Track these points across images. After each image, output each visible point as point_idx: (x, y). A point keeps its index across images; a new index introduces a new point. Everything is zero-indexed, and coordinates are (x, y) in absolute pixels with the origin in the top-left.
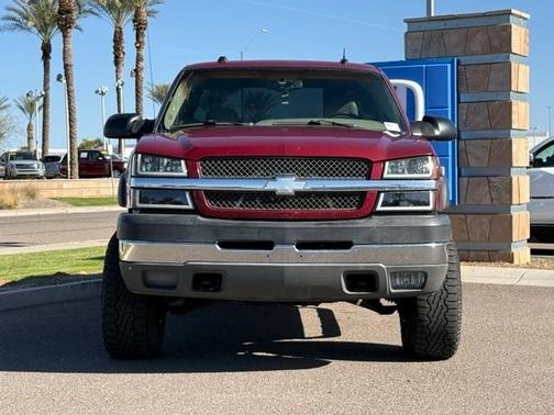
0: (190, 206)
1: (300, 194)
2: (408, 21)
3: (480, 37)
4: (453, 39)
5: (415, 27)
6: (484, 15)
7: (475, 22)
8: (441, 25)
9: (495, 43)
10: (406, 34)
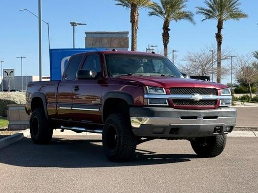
0: (168, 105)
1: (201, 101)
2: (86, 33)
3: (116, 41)
4: (105, 41)
5: (90, 35)
6: (118, 33)
7: (114, 35)
8: (100, 35)
9: (122, 44)
10: (86, 37)
